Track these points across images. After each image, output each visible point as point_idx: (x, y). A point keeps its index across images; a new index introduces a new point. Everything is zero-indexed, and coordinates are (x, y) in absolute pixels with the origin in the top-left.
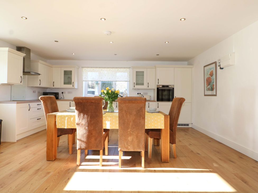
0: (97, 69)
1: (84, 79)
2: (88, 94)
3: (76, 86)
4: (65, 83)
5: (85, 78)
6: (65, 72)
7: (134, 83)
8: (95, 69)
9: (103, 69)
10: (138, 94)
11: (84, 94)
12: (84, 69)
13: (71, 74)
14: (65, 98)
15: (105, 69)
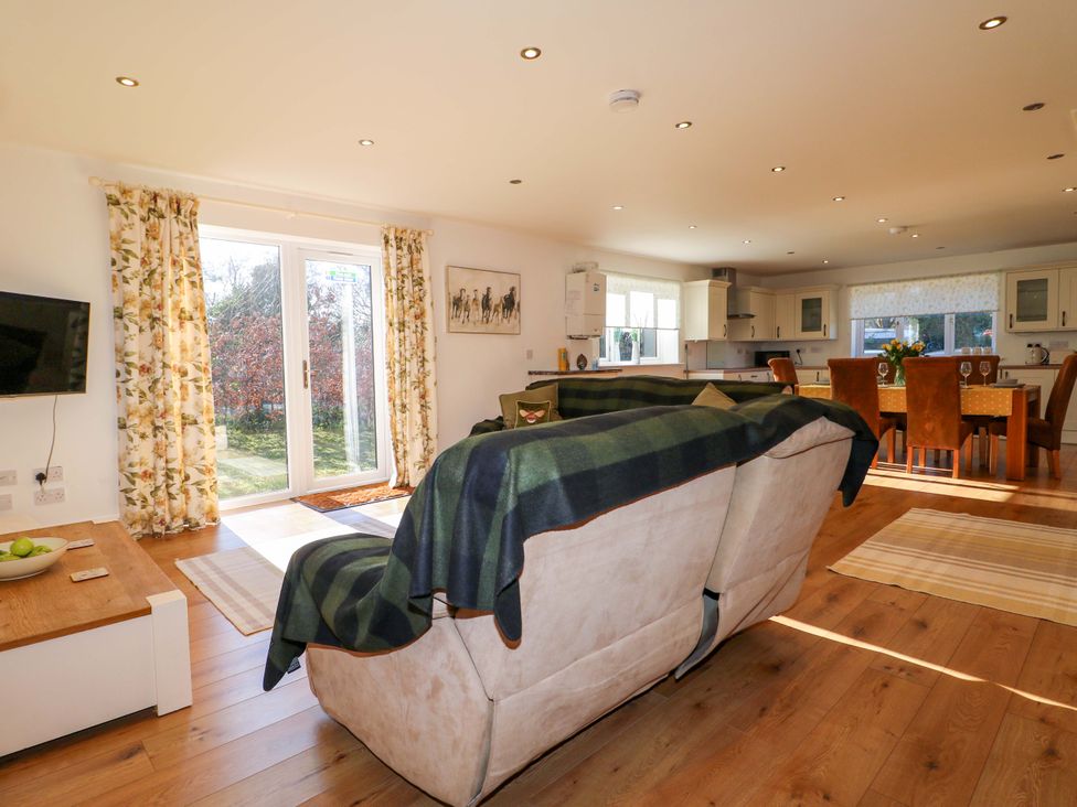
0: (891, 285)
1: (853, 315)
2: (866, 352)
3: (832, 334)
4: (804, 329)
5: (856, 312)
6: (805, 302)
7: (1011, 316)
8: (884, 286)
9: (909, 284)
10: (1030, 346)
11: (854, 351)
12: (854, 289)
13: (820, 306)
14: (806, 364)
15: (916, 283)
